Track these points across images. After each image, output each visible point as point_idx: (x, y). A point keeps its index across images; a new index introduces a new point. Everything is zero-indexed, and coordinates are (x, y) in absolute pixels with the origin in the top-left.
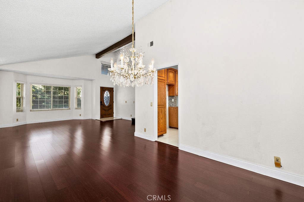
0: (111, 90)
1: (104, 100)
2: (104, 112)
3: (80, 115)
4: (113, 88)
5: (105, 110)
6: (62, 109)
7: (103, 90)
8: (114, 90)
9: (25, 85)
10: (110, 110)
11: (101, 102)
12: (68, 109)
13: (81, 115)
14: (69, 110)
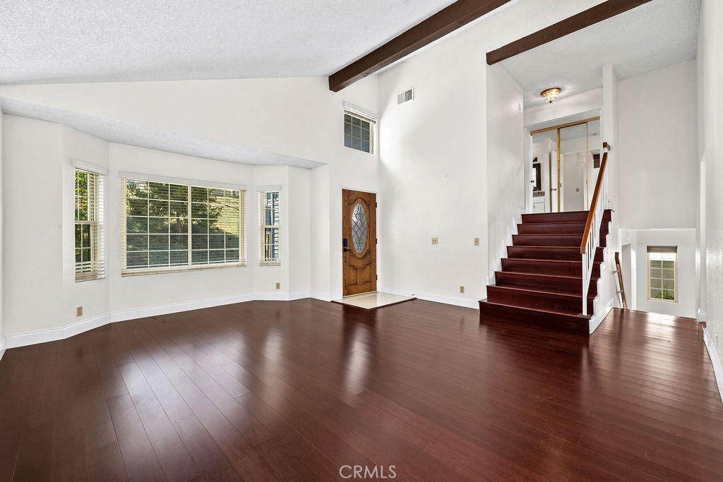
0: (369, 201)
1: (353, 233)
2: (353, 273)
3: (278, 286)
4: (375, 194)
5: (355, 269)
6: (222, 267)
7: (350, 198)
8: (378, 200)
9: (101, 179)
10: (368, 267)
11: (345, 242)
12: (238, 266)
13: (281, 286)
14: (241, 269)
